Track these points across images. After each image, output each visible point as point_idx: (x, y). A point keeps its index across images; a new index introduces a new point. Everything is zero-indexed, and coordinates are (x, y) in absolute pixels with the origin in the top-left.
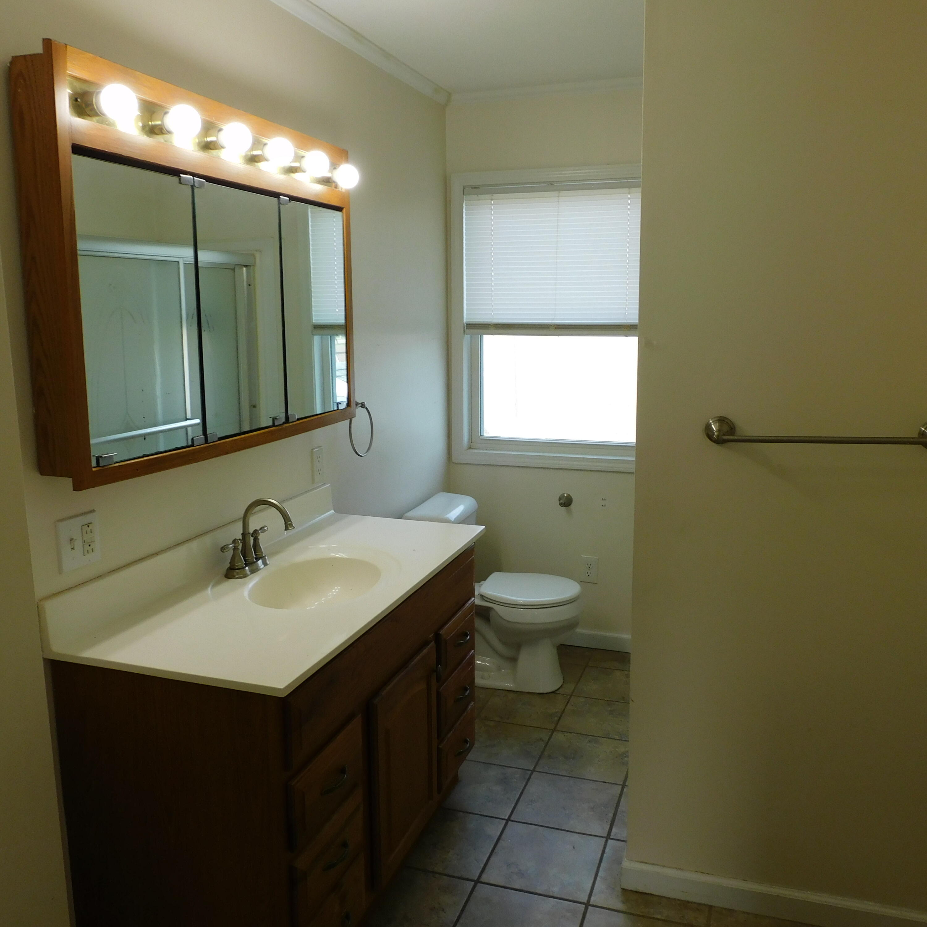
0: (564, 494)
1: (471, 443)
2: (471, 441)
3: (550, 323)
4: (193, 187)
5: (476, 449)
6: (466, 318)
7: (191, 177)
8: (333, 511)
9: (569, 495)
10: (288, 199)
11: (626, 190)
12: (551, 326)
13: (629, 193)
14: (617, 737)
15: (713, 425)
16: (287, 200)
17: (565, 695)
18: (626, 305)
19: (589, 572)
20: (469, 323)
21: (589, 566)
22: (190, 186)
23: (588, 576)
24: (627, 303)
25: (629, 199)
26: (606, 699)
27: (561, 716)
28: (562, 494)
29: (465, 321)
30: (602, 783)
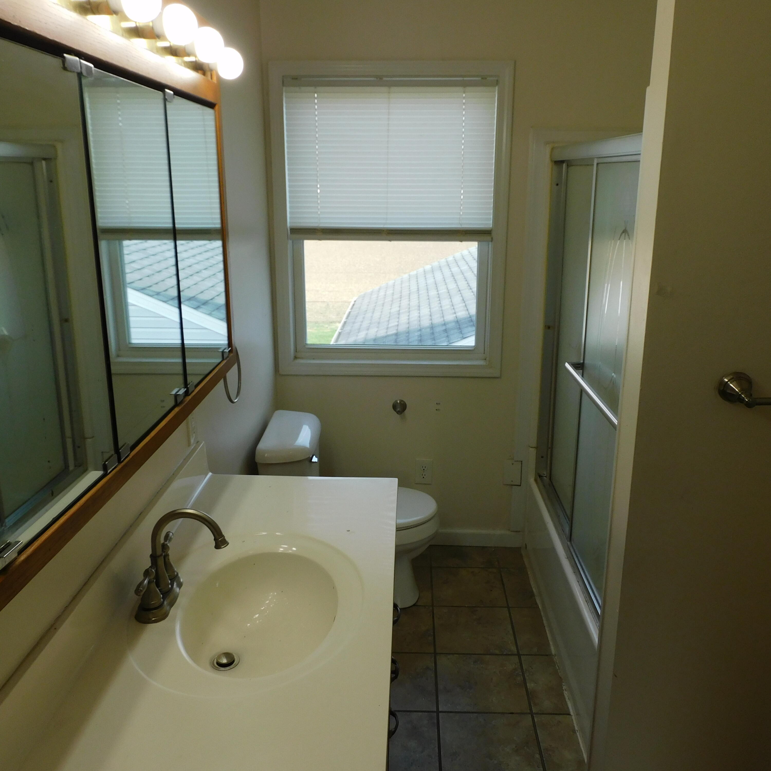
0: (397, 400)
1: (296, 352)
2: (296, 351)
3: (381, 227)
4: (80, 75)
5: (302, 358)
6: (290, 223)
7: (77, 59)
8: (210, 474)
9: (402, 401)
10: (172, 92)
11: (461, 89)
12: (383, 231)
13: (464, 92)
14: (497, 652)
15: (731, 383)
16: (171, 94)
17: (427, 607)
18: (461, 210)
19: (424, 474)
20: (293, 227)
21: (424, 468)
22: (76, 74)
23: (422, 478)
24: (462, 208)
25: (464, 98)
26: (467, 606)
27: (434, 632)
28: (396, 401)
29: (288, 225)
30: (510, 715)
